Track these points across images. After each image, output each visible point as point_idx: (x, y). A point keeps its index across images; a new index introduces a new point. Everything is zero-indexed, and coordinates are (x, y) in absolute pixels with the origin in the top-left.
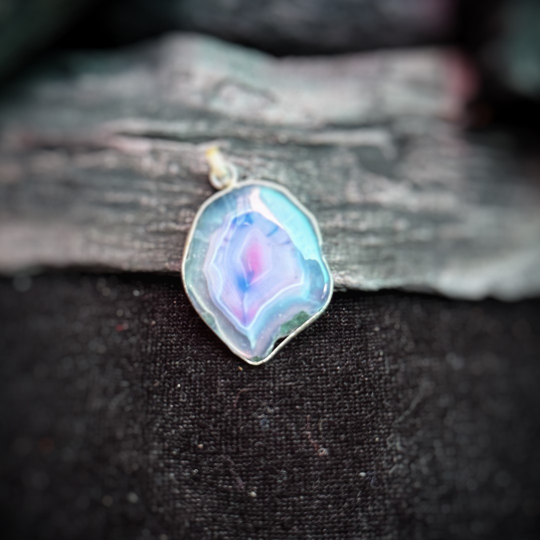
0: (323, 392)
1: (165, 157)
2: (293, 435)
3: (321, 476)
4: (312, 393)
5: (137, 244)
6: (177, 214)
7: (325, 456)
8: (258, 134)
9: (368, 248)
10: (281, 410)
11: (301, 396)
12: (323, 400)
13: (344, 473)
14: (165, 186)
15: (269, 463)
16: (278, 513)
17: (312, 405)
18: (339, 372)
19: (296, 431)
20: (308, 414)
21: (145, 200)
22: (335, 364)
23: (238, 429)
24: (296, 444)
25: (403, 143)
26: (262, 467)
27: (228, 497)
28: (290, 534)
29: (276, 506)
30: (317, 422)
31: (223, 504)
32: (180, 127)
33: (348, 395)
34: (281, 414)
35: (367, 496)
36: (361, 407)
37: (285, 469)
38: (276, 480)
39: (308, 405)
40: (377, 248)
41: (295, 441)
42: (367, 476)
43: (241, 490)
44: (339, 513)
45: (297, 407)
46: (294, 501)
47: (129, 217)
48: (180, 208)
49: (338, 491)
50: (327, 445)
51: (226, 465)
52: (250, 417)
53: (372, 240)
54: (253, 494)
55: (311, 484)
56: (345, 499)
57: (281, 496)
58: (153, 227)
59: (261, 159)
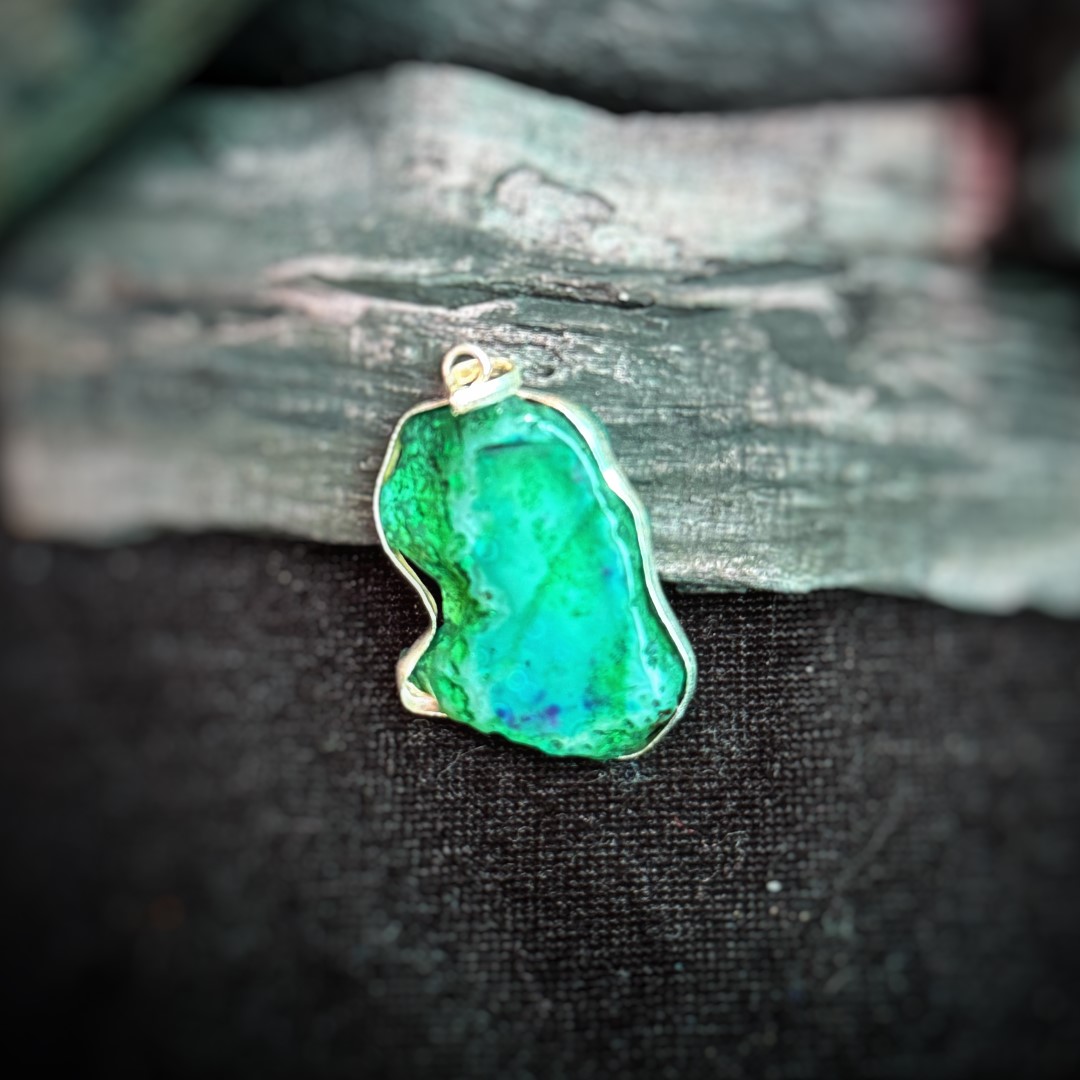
1: (392, 327)
5: (339, 493)
9: (789, 512)
14: (392, 385)
21: (352, 411)
40: (804, 511)
47: (323, 443)
53: (799, 499)
58: (370, 463)
59: (579, 335)
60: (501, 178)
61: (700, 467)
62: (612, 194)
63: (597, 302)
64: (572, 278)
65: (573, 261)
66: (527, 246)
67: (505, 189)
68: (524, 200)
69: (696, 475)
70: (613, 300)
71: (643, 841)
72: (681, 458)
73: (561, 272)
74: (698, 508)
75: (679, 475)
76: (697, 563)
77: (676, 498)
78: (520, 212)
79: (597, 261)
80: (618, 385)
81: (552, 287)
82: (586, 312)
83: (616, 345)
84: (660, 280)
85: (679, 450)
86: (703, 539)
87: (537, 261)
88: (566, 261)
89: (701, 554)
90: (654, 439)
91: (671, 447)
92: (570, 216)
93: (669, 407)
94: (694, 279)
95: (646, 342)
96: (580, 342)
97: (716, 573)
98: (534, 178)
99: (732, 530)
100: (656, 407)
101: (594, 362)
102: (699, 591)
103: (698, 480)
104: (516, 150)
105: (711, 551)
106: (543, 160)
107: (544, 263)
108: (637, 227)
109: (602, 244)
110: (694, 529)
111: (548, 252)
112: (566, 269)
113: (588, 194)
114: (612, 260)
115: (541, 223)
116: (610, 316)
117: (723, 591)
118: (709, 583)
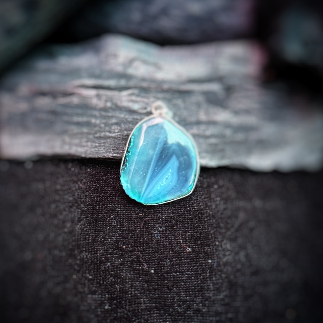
0: (188, 220)
1: (104, 98)
2: (173, 242)
3: (188, 262)
4: (182, 220)
5: (89, 144)
6: (110, 128)
7: (189, 252)
8: (153, 85)
10: (166, 229)
11: (176, 222)
12: (188, 224)
13: (200, 261)
14: (104, 113)
15: (160, 256)
16: (166, 282)
17: (183, 226)
18: (196, 209)
19: (174, 239)
20: (180, 231)
21: (93, 121)
22: (194, 205)
23: (144, 239)
24: (175, 246)
25: (229, 90)
26: (156, 258)
27: (139, 273)
28: (172, 292)
29: (164, 277)
30: (185, 235)
31: (137, 277)
32: (112, 83)
33: (201, 221)
34: (166, 231)
35: (212, 272)
36: (208, 227)
37: (169, 259)
38: (164, 264)
39: (180, 226)
40: (216, 145)
41: (174, 245)
42: (212, 262)
43: (146, 269)
44: (198, 281)
45: (175, 227)
46: (174, 276)
47: (85, 130)
48: (112, 124)
49: (196, 270)
50: (191, 247)
51: (138, 257)
52: (150, 233)
54: (153, 271)
55: (183, 267)
56: (201, 274)
57: (167, 273)
58: (98, 135)
60: (132, 61)
66: (140, 77)
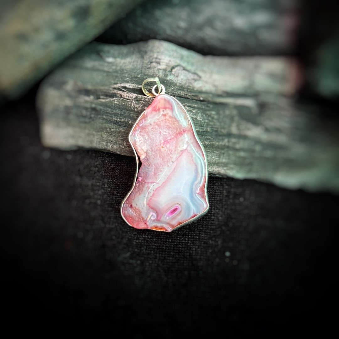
9: (239, 157)
25: (263, 107)
40: (244, 158)
53: (242, 154)
59: (189, 107)
60: (173, 68)
61: (217, 143)
62: (200, 74)
63: (195, 100)
64: (189, 93)
65: (189, 89)
66: (178, 84)
67: (174, 70)
68: (179, 73)
69: (216, 145)
70: (199, 99)
71: (194, 239)
72: (212, 141)
73: (186, 91)
74: (216, 154)
75: (211, 145)
76: (214, 168)
77: (210, 151)
78: (177, 76)
79: (195, 89)
80: (198, 121)
81: (183, 95)
82: (191, 102)
83: (198, 110)
84: (211, 95)
85: (212, 139)
86: (216, 162)
87: (180, 88)
88: (188, 89)
89: (215, 166)
90: (206, 135)
91: (210, 138)
92: (190, 78)
93: (211, 127)
94: (219, 96)
95: (206, 110)
96: (189, 109)
97: (219, 171)
98: (182, 68)
99: (224, 160)
100: (207, 127)
101: (192, 114)
102: (214, 176)
103: (216, 147)
104: (178, 61)
105: (218, 166)
106: (184, 64)
107: (182, 89)
108: (206, 82)
109: (197, 85)
110: (214, 159)
111: (183, 86)
112: (187, 91)
113: (195, 73)
114: (199, 90)
115: (182, 79)
116: (197, 103)
117: (220, 176)
118: (217, 174)
